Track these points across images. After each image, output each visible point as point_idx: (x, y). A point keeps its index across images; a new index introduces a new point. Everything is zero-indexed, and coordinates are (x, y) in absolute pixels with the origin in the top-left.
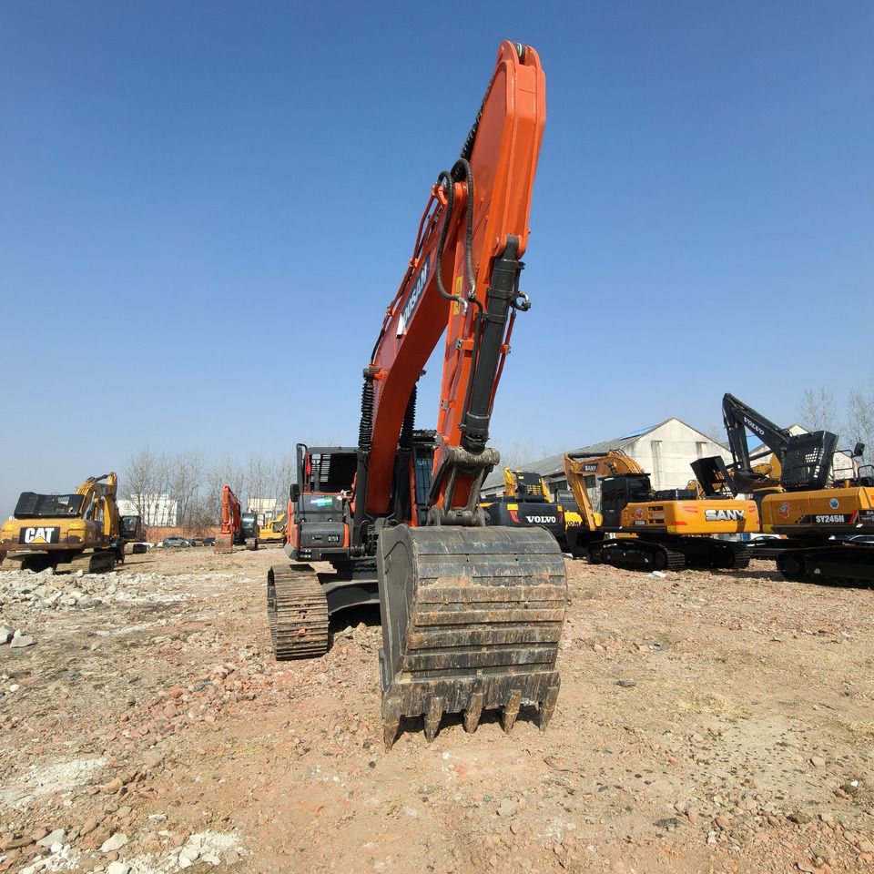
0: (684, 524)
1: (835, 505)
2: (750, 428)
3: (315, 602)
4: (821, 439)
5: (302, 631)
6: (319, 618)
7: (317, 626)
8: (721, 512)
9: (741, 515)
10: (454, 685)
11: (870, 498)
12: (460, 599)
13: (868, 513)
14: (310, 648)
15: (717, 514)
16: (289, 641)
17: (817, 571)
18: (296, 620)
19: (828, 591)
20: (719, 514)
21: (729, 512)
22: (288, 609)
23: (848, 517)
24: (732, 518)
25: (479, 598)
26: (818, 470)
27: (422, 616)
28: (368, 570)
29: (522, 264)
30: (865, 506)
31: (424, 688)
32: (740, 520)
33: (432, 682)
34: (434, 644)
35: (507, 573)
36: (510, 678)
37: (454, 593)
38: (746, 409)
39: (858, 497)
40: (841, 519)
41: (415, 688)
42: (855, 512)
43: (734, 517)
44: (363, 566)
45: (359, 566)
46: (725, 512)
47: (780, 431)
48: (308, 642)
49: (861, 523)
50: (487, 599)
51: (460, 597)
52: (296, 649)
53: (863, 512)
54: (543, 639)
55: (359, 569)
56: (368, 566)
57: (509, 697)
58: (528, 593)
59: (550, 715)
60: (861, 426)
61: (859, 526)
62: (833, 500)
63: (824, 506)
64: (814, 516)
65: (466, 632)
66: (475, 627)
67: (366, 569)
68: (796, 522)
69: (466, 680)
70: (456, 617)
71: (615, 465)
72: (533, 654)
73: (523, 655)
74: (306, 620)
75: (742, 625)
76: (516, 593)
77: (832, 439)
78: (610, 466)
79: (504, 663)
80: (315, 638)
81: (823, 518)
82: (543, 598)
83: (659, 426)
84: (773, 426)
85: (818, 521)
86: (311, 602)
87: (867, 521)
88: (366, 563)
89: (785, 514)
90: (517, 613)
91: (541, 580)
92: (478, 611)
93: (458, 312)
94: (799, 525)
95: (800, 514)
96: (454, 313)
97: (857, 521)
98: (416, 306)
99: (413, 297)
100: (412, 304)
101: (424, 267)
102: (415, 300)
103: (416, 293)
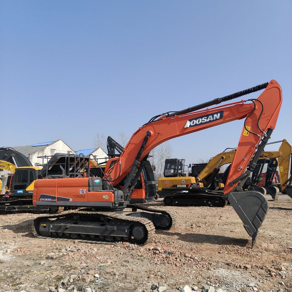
1: (183, 182)
11: (193, 180)
13: (193, 184)
17: (177, 202)
23: (187, 186)
30: (192, 183)
39: (191, 180)
40: (185, 186)
42: (190, 184)
49: (191, 187)
62: (183, 180)
63: (180, 182)
64: (177, 185)
68: (171, 187)
83: (55, 142)
85: (178, 187)
89: (167, 184)
93: (248, 135)
94: (171, 188)
95: (171, 185)
96: (244, 135)
97: (190, 187)
98: (206, 123)
99: (203, 119)
100: (202, 121)
101: (217, 113)
102: (206, 120)
103: (207, 119)
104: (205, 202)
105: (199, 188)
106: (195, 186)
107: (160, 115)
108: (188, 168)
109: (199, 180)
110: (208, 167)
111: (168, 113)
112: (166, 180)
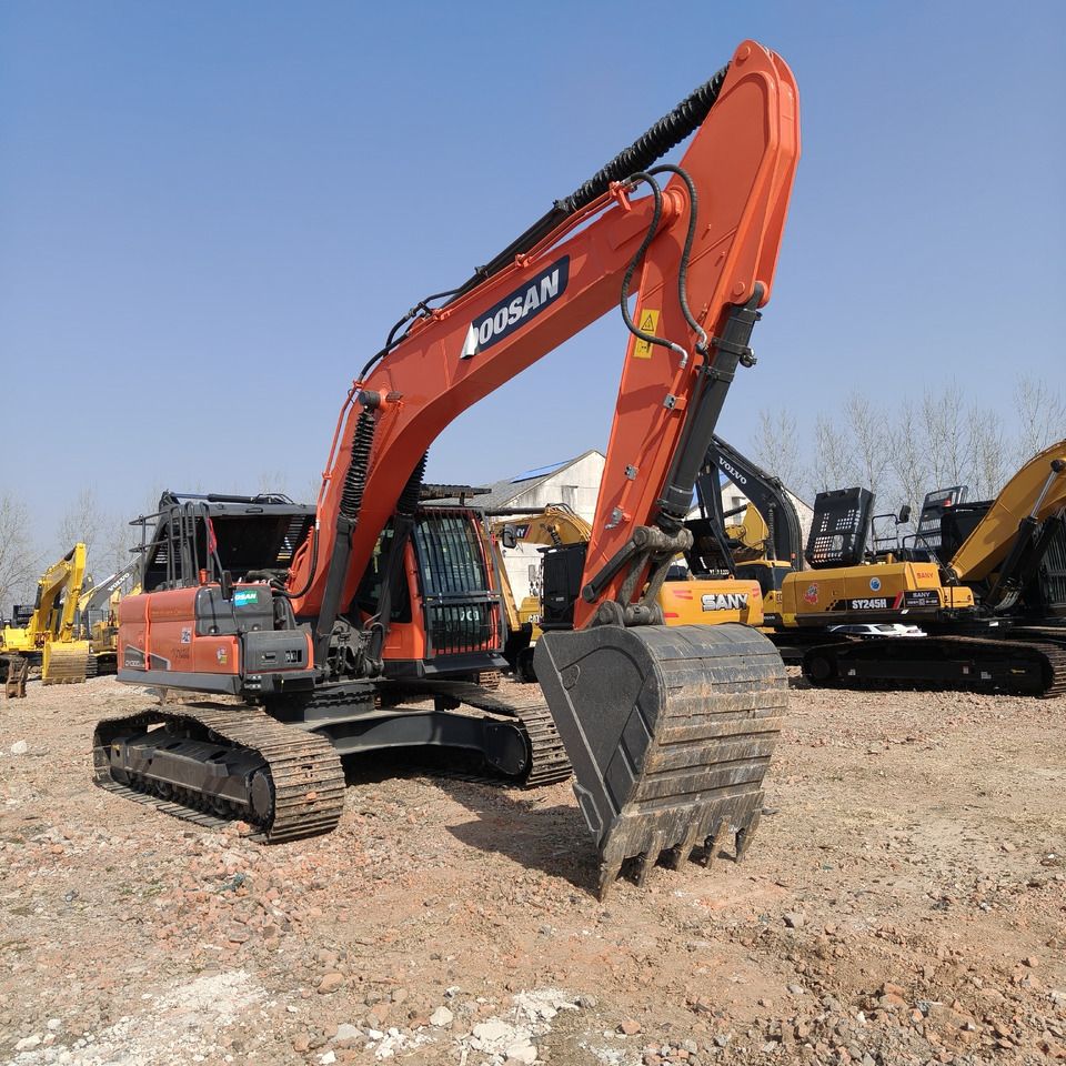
0: (675, 615)
1: (876, 586)
2: (727, 472)
3: (320, 751)
4: (856, 498)
5: (312, 796)
6: (332, 775)
7: (332, 787)
8: (721, 598)
9: (743, 601)
10: (676, 815)
11: (916, 576)
12: (703, 710)
13: (915, 595)
14: (320, 820)
15: (716, 600)
16: (293, 812)
17: (852, 673)
18: (301, 779)
19: (874, 697)
20: (719, 602)
21: (730, 597)
22: (286, 765)
23: (891, 601)
24: (733, 606)
25: (719, 708)
26: (853, 540)
27: (668, 732)
28: (332, 704)
29: (759, 315)
30: (911, 587)
31: (651, 820)
32: (743, 607)
33: (658, 813)
34: (669, 766)
35: (741, 677)
36: (723, 801)
37: (697, 703)
38: (722, 445)
39: (904, 575)
40: (883, 603)
41: (642, 820)
42: (901, 594)
43: (736, 604)
44: (326, 697)
45: (318, 698)
46: (726, 598)
47: (768, 480)
48: (318, 812)
49: (907, 608)
50: (725, 709)
51: (702, 708)
52: (302, 824)
53: (909, 595)
54: (760, 753)
55: (317, 702)
56: (334, 696)
57: (720, 824)
58: (759, 699)
59: (750, 842)
60: (828, 468)
61: (905, 612)
62: (873, 580)
63: (863, 587)
64: (850, 601)
65: (698, 749)
66: (708, 742)
67: (329, 702)
68: (828, 609)
69: (687, 807)
70: (697, 730)
71: (557, 527)
72: (747, 770)
73: (739, 773)
74: (315, 779)
75: (824, 741)
76: (748, 700)
77: (869, 498)
78: (550, 529)
79: (723, 784)
80: (328, 805)
81: (861, 602)
82: (770, 706)
83: (573, 462)
84: (758, 472)
85: (856, 606)
86: (314, 752)
87: (913, 606)
88: (330, 692)
89: (814, 599)
90: (746, 724)
91: (768, 685)
92: (714, 724)
93: (649, 355)
94: (830, 613)
95: (833, 598)
96: (636, 354)
97: (902, 606)
98: (523, 321)
99: (513, 309)
100: (510, 316)
101: (548, 273)
102: (521, 312)
103: (522, 305)
104: (966, 671)
105: (940, 611)
106: (921, 602)
107: (404, 321)
108: (897, 523)
109: (955, 575)
110: (995, 517)
111: (422, 305)
112: (811, 582)
